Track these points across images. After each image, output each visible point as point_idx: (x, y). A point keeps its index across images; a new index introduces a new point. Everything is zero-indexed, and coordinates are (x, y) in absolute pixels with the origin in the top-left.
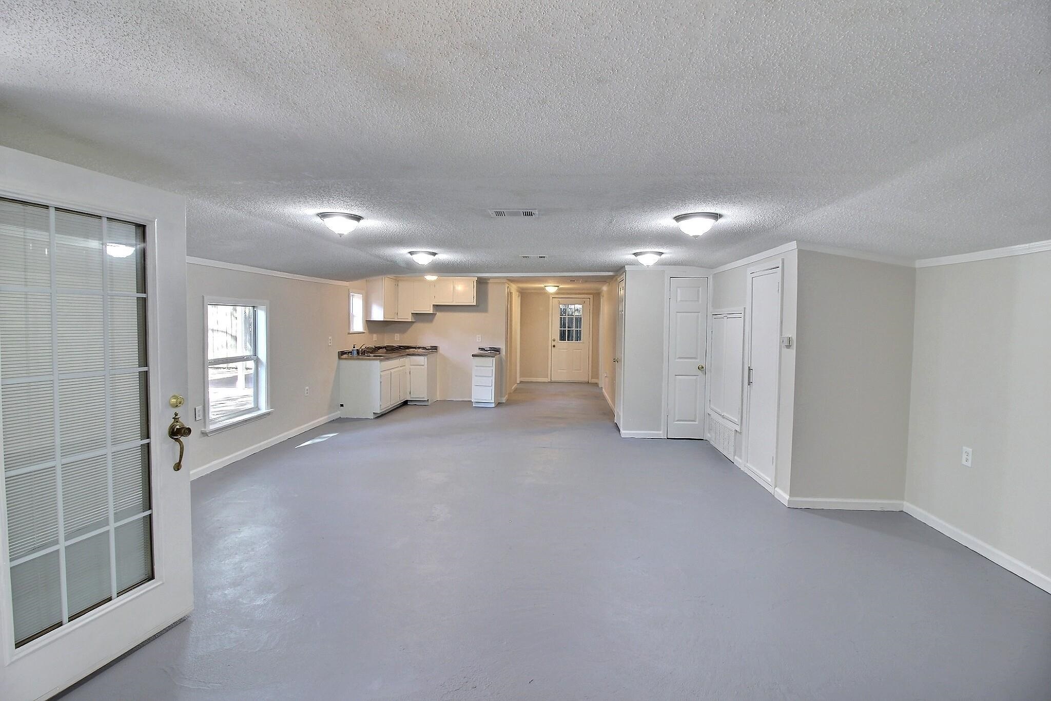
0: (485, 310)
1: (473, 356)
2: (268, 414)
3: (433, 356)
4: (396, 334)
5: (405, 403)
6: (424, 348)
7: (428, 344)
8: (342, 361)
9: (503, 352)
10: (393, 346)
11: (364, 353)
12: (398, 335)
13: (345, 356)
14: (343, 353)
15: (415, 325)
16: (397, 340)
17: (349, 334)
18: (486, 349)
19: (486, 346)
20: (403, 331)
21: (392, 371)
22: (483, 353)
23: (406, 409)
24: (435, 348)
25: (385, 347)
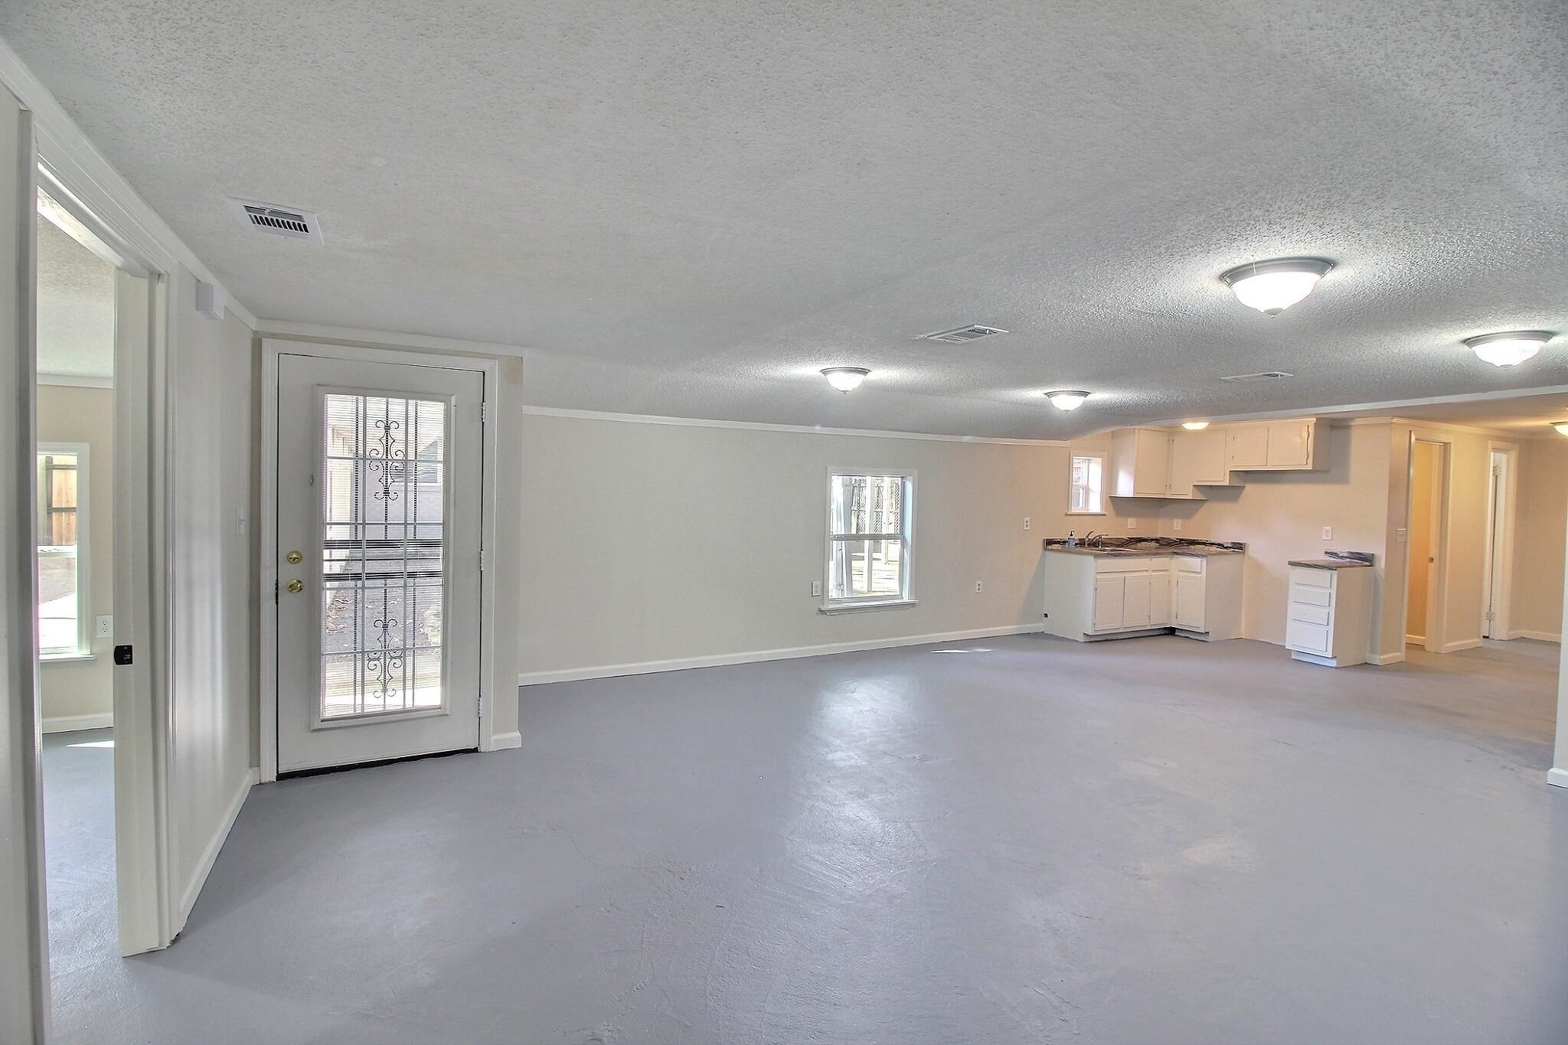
0: (1343, 479)
1: (1291, 564)
2: (913, 605)
3: (1229, 561)
4: (1176, 520)
5: (1171, 631)
6: (1220, 545)
7: (1227, 540)
8: (1047, 552)
9: (1381, 563)
10: (1169, 539)
11: (1093, 544)
12: (1180, 521)
13: (1055, 547)
14: (1049, 542)
15: (1206, 506)
16: (1175, 528)
17: (1067, 515)
18: (1341, 555)
19: (1343, 549)
20: (1187, 516)
21: (1126, 575)
22: (1336, 563)
23: (1169, 641)
24: (1239, 547)
25: (1157, 540)
